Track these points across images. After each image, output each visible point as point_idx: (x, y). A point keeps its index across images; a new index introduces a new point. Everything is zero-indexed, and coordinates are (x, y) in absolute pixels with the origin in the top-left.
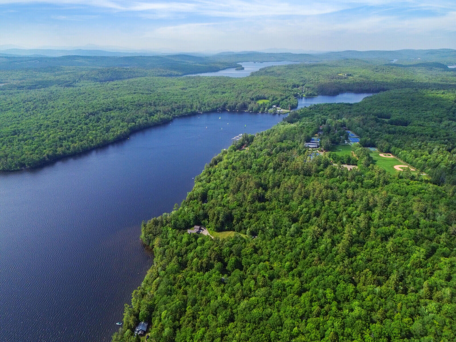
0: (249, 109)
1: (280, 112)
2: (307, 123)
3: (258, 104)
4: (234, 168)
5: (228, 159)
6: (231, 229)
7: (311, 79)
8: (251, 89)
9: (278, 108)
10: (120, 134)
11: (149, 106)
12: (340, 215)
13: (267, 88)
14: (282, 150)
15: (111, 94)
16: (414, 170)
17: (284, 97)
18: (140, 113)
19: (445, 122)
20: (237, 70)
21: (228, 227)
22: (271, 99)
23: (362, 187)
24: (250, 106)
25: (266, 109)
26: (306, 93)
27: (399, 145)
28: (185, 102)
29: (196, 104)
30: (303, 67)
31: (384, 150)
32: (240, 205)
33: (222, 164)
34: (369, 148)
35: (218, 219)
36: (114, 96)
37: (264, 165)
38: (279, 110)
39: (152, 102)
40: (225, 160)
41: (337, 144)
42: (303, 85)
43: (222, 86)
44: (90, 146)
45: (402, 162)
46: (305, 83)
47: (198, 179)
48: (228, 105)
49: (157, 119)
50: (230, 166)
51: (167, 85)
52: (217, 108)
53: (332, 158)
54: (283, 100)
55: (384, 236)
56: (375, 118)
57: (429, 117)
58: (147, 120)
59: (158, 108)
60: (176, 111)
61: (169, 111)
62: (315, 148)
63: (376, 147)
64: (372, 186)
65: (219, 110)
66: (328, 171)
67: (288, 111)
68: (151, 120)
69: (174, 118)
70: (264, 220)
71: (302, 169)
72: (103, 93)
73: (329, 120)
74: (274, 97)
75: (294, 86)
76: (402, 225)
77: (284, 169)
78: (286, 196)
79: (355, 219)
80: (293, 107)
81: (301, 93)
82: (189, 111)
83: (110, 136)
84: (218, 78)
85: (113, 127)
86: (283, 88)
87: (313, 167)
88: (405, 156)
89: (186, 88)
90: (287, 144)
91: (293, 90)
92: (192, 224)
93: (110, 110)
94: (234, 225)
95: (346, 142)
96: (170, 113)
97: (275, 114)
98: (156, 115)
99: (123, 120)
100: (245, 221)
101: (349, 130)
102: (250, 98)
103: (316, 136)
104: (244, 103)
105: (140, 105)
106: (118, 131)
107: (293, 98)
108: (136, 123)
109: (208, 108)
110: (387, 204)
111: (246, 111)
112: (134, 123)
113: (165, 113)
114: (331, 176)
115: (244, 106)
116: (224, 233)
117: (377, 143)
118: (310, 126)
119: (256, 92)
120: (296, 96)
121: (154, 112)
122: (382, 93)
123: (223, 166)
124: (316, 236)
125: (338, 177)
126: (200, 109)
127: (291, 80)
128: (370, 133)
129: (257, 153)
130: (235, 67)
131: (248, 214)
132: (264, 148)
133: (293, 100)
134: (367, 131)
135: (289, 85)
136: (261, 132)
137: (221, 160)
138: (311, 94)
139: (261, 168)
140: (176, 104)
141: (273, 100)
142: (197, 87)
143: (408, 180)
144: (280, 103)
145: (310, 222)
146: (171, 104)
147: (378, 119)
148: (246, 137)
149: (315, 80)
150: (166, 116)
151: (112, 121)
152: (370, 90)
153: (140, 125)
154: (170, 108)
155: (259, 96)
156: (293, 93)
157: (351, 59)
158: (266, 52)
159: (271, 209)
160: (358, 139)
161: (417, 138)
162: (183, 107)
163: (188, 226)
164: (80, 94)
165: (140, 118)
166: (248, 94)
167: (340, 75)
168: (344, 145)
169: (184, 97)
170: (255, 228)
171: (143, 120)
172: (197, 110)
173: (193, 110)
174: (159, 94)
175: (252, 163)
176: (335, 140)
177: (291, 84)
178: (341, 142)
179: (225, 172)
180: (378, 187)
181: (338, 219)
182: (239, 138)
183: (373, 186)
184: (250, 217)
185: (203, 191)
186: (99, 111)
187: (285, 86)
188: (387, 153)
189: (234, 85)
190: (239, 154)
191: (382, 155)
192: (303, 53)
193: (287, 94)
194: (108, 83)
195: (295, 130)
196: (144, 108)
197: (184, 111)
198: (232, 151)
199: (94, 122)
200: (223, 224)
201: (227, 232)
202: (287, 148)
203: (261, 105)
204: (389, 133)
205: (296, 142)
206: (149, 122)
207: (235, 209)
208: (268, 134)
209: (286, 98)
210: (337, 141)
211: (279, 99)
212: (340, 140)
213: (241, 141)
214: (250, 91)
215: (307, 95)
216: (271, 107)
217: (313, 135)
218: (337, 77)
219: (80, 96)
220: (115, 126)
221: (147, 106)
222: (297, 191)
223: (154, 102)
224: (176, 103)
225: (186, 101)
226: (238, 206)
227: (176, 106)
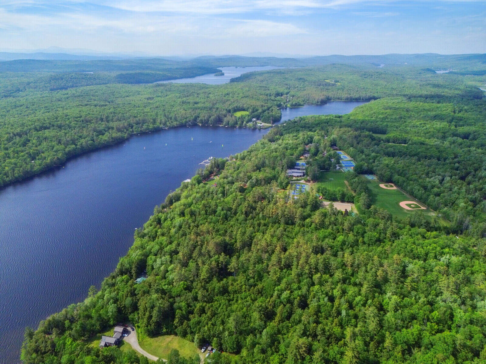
0: (224, 123)
1: (260, 126)
2: (291, 142)
3: (235, 117)
4: (192, 214)
5: (187, 197)
6: (171, 332)
7: (296, 86)
8: (229, 99)
9: (258, 121)
10: (51, 162)
11: (100, 122)
12: (336, 303)
13: (247, 97)
14: (258, 183)
15: (55, 107)
16: (425, 208)
17: (266, 108)
18: (84, 132)
19: (450, 138)
20: (216, 75)
21: (166, 329)
22: (250, 110)
23: (364, 243)
24: (225, 120)
25: (245, 122)
26: (290, 103)
27: (402, 173)
28: (147, 115)
29: (161, 118)
30: (288, 72)
31: (385, 179)
32: (188, 289)
33: (178, 206)
34: (366, 176)
35: (150, 317)
36: (58, 109)
37: (234, 207)
38: (260, 124)
39: (104, 117)
40: (183, 201)
41: (327, 170)
42: (287, 93)
43: (196, 95)
44: (4, 181)
45: (408, 196)
46: (289, 90)
47: (138, 234)
48: (199, 119)
49: (106, 138)
50: (187, 211)
51: (130, 94)
52: (186, 122)
53: (322, 193)
54: (264, 111)
55: (406, 347)
56: (370, 135)
57: (430, 132)
58: (93, 140)
59: (111, 124)
60: (134, 128)
61: (125, 128)
62: (300, 176)
63: (374, 174)
64: (376, 241)
65: (189, 125)
66: (316, 217)
67: (270, 125)
68: (99, 139)
69: (131, 136)
70: (223, 316)
71: (283, 215)
72: (46, 105)
73: (316, 138)
74: (254, 109)
75: (278, 95)
76: (428, 320)
77: (258, 214)
78: (259, 267)
79: (360, 310)
80: (276, 120)
81: (285, 103)
82: (151, 126)
83: (37, 165)
84: (192, 86)
85: (43, 152)
86: (265, 97)
87: (296, 212)
88: (412, 189)
89: (153, 98)
90: (265, 174)
91: (276, 99)
92: (112, 323)
93: (46, 128)
94: (176, 327)
95: (338, 168)
96: (125, 130)
97: (254, 129)
98: (107, 133)
99: (60, 142)
100: (194, 319)
101: (340, 150)
102: (226, 110)
103: (301, 159)
104: (219, 116)
105: (88, 121)
106: (49, 158)
107: (275, 109)
108: (76, 145)
109: (175, 123)
110: (402, 279)
111: (221, 126)
112: (74, 146)
113: (119, 130)
114: (322, 225)
115: (219, 120)
116: (161, 338)
117: (376, 170)
118: (294, 146)
119: (234, 102)
120: (279, 106)
121: (104, 130)
122: (373, 102)
123: (177, 211)
124: (300, 355)
125: (330, 226)
126: (165, 124)
127: (274, 88)
128: (366, 155)
129: (227, 187)
130: (214, 73)
131: (198, 305)
132: (237, 180)
133: (275, 111)
134: (362, 152)
135: (272, 93)
136: (236, 155)
137: (178, 199)
138: (296, 104)
139: (229, 213)
140: (135, 119)
141: (253, 112)
142: (166, 96)
143: (422, 230)
144: (261, 115)
145: (292, 319)
146: (129, 118)
147: (373, 136)
148: (215, 163)
149: (301, 88)
150: (119, 134)
151: (44, 144)
152: (360, 98)
153: (82, 147)
154: (126, 124)
155: (237, 107)
156: (275, 102)
157: (338, 64)
158: (250, 56)
159: (235, 292)
160: (352, 162)
161: (422, 162)
162: (144, 122)
163: (105, 327)
164: (16, 106)
165: (84, 138)
166: (225, 104)
167: (327, 81)
168: (336, 172)
169: (147, 109)
170: (208, 333)
171: (88, 141)
172: (161, 126)
173: (155, 126)
174: (115, 106)
175: (217, 206)
176: (324, 166)
177: (274, 92)
178: (331, 168)
179: (178, 221)
180: (384, 242)
181: (333, 311)
182: (207, 163)
183: (379, 241)
184: (203, 311)
185: (140, 258)
186: (30, 129)
187: (267, 95)
188: (389, 183)
189: (210, 93)
190: (203, 190)
191: (382, 186)
192: (289, 57)
193: (269, 105)
194: (58, 92)
195: (276, 152)
196: (92, 125)
197: (145, 127)
198: (195, 185)
199: (18, 146)
200: (158, 325)
201: (166, 337)
202: (264, 180)
203: (239, 118)
204: (389, 154)
205: (276, 170)
206: (96, 143)
207: (179, 296)
208: (243, 158)
209: (268, 109)
210: (326, 166)
211: (260, 111)
212: (330, 165)
213: (209, 168)
214: (228, 100)
215: (292, 105)
216: (250, 121)
217: (298, 158)
218: (324, 83)
219: (14, 110)
220: (46, 150)
221: (97, 122)
222: (274, 258)
223: (107, 117)
224: (135, 117)
225: (149, 114)
226: (185, 289)
227: (135, 121)
